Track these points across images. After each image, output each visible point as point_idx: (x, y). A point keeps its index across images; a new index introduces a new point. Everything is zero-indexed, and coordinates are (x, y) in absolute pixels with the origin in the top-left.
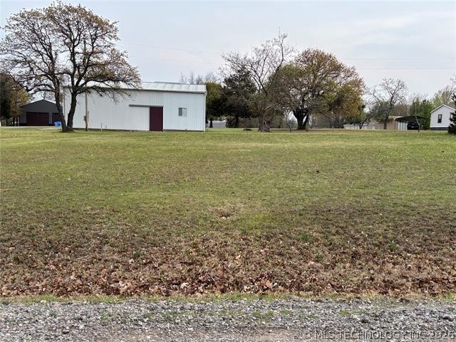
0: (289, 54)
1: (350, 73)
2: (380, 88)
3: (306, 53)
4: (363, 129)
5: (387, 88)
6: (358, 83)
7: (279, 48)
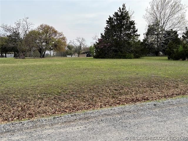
0: (31, 26)
1: (61, 34)
2: (76, 41)
3: (41, 26)
4: (72, 57)
5: (78, 41)
6: (64, 39)
7: (26, 23)
